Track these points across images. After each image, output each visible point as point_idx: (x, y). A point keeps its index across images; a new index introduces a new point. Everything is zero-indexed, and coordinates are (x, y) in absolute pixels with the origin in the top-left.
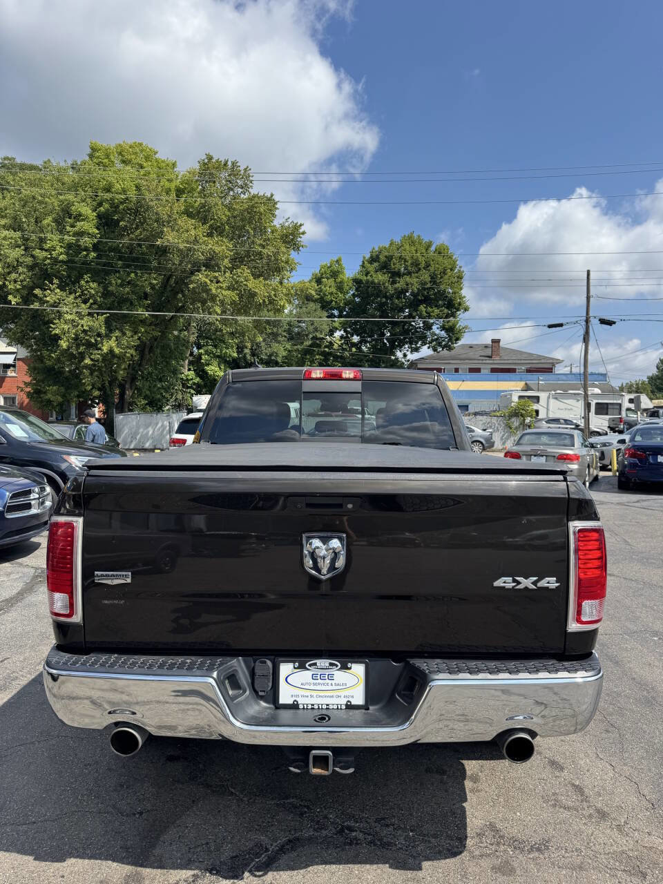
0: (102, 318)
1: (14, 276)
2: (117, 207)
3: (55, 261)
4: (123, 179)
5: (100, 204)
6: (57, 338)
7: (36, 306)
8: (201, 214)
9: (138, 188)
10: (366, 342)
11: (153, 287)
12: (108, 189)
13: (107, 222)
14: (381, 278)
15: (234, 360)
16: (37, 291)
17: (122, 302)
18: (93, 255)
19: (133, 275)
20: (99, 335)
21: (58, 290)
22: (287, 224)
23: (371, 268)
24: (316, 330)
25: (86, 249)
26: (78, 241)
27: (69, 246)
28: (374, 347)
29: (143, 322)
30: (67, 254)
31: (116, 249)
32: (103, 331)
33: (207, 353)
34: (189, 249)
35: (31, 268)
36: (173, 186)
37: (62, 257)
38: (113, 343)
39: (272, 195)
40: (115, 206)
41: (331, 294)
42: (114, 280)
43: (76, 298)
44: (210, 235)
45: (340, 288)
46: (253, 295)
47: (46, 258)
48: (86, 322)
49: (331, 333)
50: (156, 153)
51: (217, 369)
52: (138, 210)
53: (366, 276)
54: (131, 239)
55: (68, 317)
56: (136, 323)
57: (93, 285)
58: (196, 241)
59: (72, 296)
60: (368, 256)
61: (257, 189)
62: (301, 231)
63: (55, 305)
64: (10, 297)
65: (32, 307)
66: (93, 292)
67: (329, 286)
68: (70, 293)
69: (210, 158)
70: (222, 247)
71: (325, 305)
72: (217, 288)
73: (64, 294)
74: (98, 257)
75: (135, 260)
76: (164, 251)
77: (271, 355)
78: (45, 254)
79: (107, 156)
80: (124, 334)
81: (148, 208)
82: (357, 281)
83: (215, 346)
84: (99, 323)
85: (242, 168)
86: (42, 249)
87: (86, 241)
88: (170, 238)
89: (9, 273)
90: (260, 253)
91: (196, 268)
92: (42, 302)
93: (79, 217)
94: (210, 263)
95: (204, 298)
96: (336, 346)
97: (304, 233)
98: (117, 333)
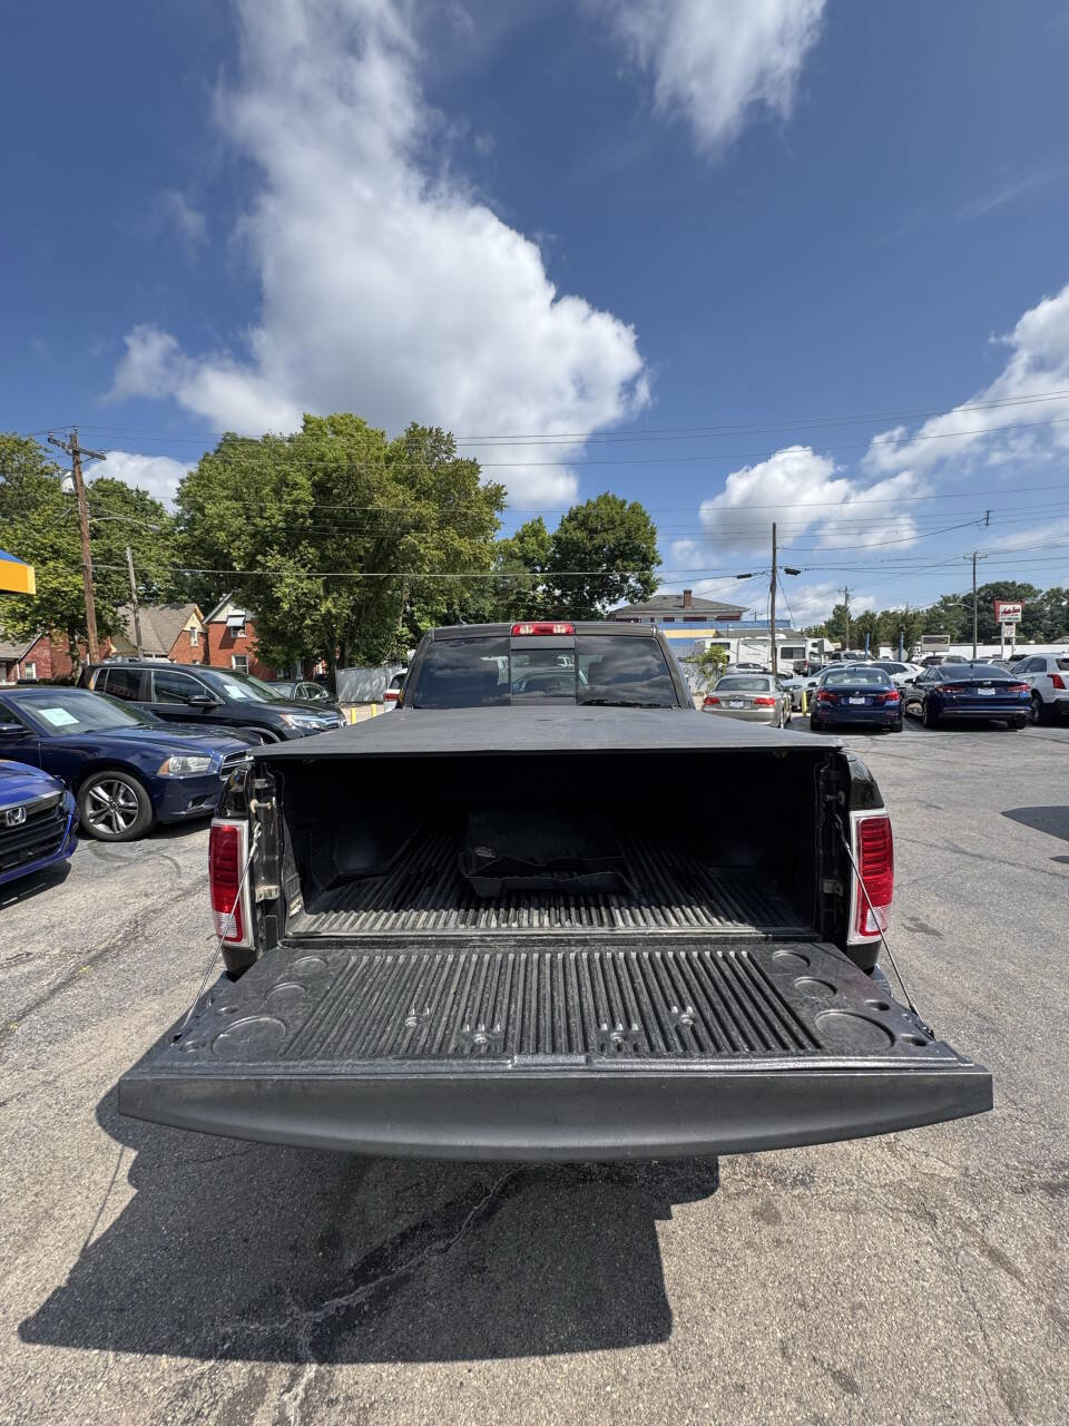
0: (320, 581)
1: (237, 543)
2: (331, 475)
3: (275, 529)
4: (334, 449)
5: (314, 474)
6: (279, 600)
7: (258, 571)
8: (409, 480)
9: (349, 456)
10: (567, 595)
11: (366, 550)
12: (321, 459)
13: (321, 490)
14: (579, 535)
15: (445, 616)
16: (259, 558)
17: (339, 565)
18: (310, 521)
19: (347, 539)
20: (318, 597)
21: (278, 556)
22: (489, 487)
23: (570, 526)
24: (520, 585)
25: (303, 516)
26: (295, 508)
27: (287, 514)
28: (573, 599)
29: (358, 584)
30: (285, 521)
31: (330, 516)
32: (321, 593)
33: (419, 610)
34: (399, 514)
35: (253, 536)
36: (382, 454)
37: (281, 525)
38: (329, 604)
39: (475, 460)
40: (328, 475)
41: (534, 551)
42: (330, 545)
43: (295, 563)
44: (418, 499)
45: (541, 545)
46: (458, 553)
47: (266, 526)
48: (305, 585)
49: (534, 588)
50: (365, 423)
51: (429, 625)
52: (350, 478)
53: (566, 533)
54: (345, 505)
55: (289, 581)
56: (351, 585)
57: (311, 550)
58: (404, 505)
59: (292, 562)
60: (566, 515)
61: (460, 454)
62: (503, 492)
63: (276, 570)
64: (235, 564)
65: (255, 572)
66: (311, 556)
67: (531, 544)
68: (290, 558)
69: (415, 426)
70: (429, 510)
71: (528, 562)
72: (426, 548)
73: (284, 559)
74: (314, 523)
75: (349, 525)
76: (375, 516)
77: (478, 611)
78: (265, 522)
79: (320, 428)
80: (341, 595)
81: (360, 476)
82: (557, 539)
83: (427, 604)
84: (317, 586)
85: (445, 435)
86: (262, 518)
87: (302, 509)
88: (380, 503)
89: (233, 541)
90: (465, 515)
91: (406, 530)
92: (264, 567)
93: (295, 486)
94: (419, 526)
95: (413, 558)
96: (539, 600)
97: (506, 494)
98: (335, 595)
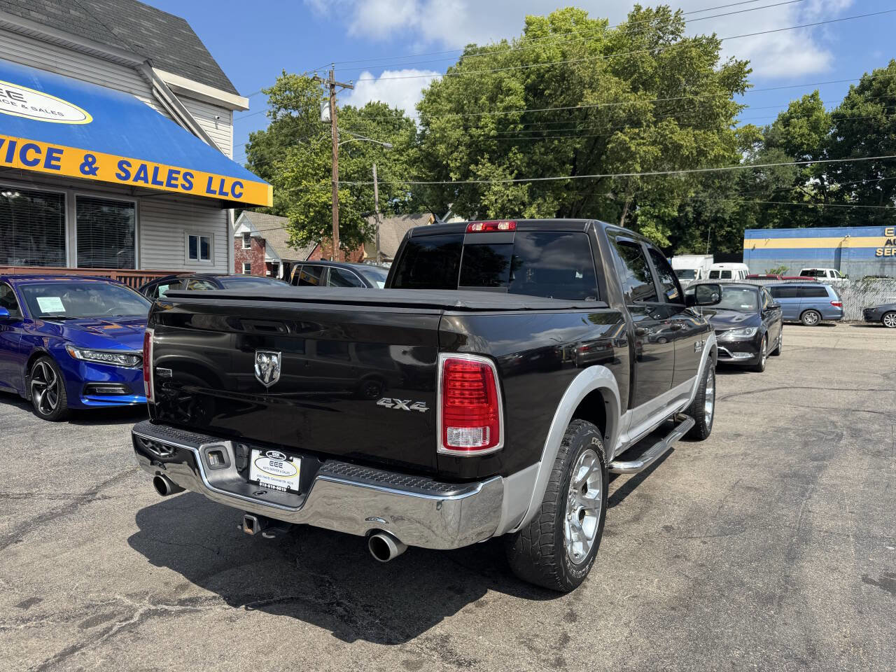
0: (525, 187)
1: (455, 154)
2: (543, 76)
3: (488, 137)
4: (550, 49)
5: (528, 77)
6: (486, 208)
7: (471, 180)
8: (624, 71)
9: (564, 55)
10: (850, 190)
11: (575, 150)
12: (536, 61)
13: (533, 91)
14: (870, 109)
15: (675, 219)
16: (472, 167)
17: (547, 169)
18: (521, 126)
19: (556, 142)
20: (523, 204)
21: (489, 164)
22: (731, 64)
23: (860, 99)
24: (777, 179)
25: (514, 122)
26: (506, 115)
27: (500, 122)
28: (860, 195)
29: (568, 187)
30: (497, 129)
31: (538, 119)
32: (526, 199)
33: (644, 214)
34: (609, 108)
35: (469, 146)
36: (599, 46)
37: (493, 133)
38: (533, 210)
39: (714, 35)
40: (541, 76)
41: (802, 135)
42: (538, 149)
43: (504, 170)
44: (635, 89)
45: (814, 127)
46: (678, 147)
47: (480, 135)
48: (511, 193)
49: (801, 181)
50: (586, 15)
51: (654, 230)
52: (563, 77)
53: (852, 109)
54: (556, 106)
55: (496, 189)
56: (556, 189)
57: (520, 156)
58: (616, 100)
59: (501, 169)
60: (857, 84)
61: (689, 33)
62: (746, 69)
63: (486, 178)
64: (452, 175)
65: (468, 181)
66: (519, 163)
67: (800, 127)
68: (499, 166)
69: (638, 8)
70: (644, 102)
71: (793, 149)
72: (639, 145)
73: (494, 167)
74: (526, 128)
75: (562, 125)
76: (585, 114)
77: (717, 212)
78: (479, 131)
79: (541, 28)
80: (545, 201)
81: (573, 72)
82: (837, 117)
83: (654, 206)
84: (522, 192)
85: (673, 14)
86: (477, 128)
87: (514, 114)
88: (590, 100)
89: (452, 152)
90: (691, 102)
91: (618, 126)
92: (476, 176)
93: (509, 92)
94: (634, 120)
95: (625, 156)
96: (806, 198)
97: (751, 70)
98: (540, 201)
